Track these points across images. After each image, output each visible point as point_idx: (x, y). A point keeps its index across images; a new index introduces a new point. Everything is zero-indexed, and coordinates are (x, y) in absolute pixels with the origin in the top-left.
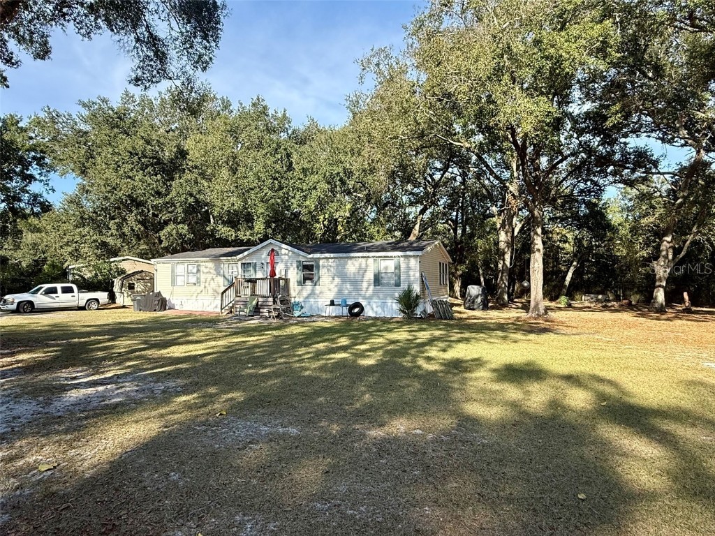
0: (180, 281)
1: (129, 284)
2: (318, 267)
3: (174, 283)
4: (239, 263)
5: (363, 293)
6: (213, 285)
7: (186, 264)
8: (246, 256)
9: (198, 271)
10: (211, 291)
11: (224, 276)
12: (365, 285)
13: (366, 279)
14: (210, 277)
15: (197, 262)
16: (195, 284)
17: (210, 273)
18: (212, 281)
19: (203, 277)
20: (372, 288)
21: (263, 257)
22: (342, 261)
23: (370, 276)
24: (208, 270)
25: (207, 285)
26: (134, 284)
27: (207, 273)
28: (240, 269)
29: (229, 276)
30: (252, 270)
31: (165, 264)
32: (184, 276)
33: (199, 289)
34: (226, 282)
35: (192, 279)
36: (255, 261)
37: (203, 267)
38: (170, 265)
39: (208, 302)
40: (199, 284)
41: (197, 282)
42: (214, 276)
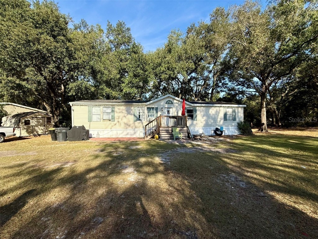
1: (25, 121)
2: (196, 111)
4: (146, 108)
5: (218, 124)
6: (125, 120)
8: (152, 103)
9: (113, 111)
11: (134, 115)
12: (219, 120)
13: (219, 117)
14: (121, 115)
15: (113, 105)
16: (110, 120)
17: (123, 113)
18: (124, 118)
19: (116, 115)
20: (222, 121)
21: (162, 104)
22: (208, 108)
23: (221, 115)
24: (121, 110)
25: (120, 120)
26: (29, 121)
27: (120, 112)
28: (146, 111)
29: (137, 115)
30: (155, 111)
31: (82, 107)
32: (99, 115)
33: (113, 123)
34: (135, 119)
35: (106, 117)
36: (156, 107)
37: (116, 109)
38: (87, 107)
39: (121, 132)
40: (113, 120)
41: (112, 119)
42: (126, 115)
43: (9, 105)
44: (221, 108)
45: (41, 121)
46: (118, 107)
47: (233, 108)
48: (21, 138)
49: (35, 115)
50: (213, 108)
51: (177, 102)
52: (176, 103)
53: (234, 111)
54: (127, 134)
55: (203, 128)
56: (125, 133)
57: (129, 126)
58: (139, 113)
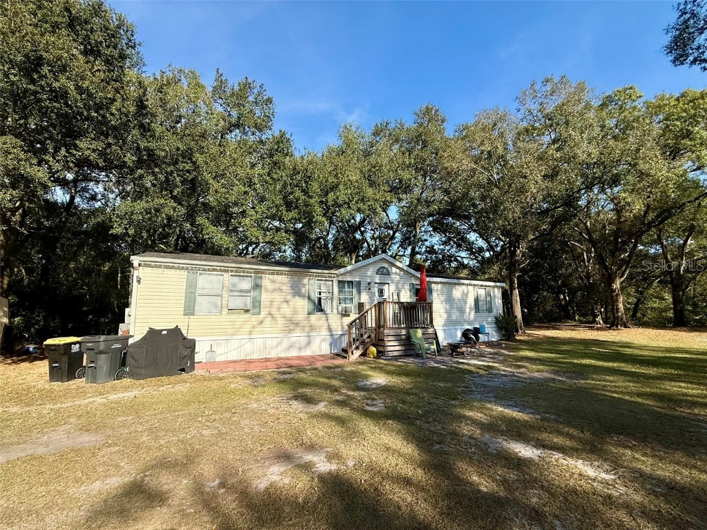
0: (202, 303)
2: (430, 292)
3: (190, 308)
4: (336, 281)
5: (467, 318)
6: (286, 310)
7: (226, 275)
9: (257, 287)
10: (281, 321)
11: (309, 298)
12: (468, 310)
13: (468, 306)
14: (278, 297)
15: (257, 272)
16: (247, 311)
17: (281, 290)
18: (284, 305)
19: (265, 297)
20: (473, 313)
21: (369, 273)
22: (450, 286)
23: (471, 301)
24: (277, 285)
25: (274, 311)
27: (274, 290)
28: (336, 289)
29: (315, 296)
30: (355, 291)
31: (167, 271)
32: (220, 296)
33: (254, 319)
34: (311, 306)
35: (238, 302)
36: (357, 280)
37: (266, 281)
38: (184, 273)
39: (275, 342)
40: (256, 310)
41: (254, 307)
42: (289, 297)
44: (470, 288)
46: (271, 277)
47: (487, 289)
50: (457, 287)
51: (398, 271)
52: (396, 273)
53: (489, 295)
54: (292, 346)
55: (445, 328)
56: (286, 343)
57: (297, 324)
58: (320, 293)
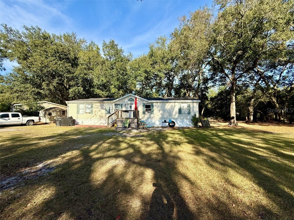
0: (81, 111)
1: (49, 113)
2: (153, 106)
3: (78, 112)
4: (114, 104)
5: (173, 117)
6: (99, 113)
7: (85, 104)
8: (117, 101)
9: (92, 107)
10: (98, 117)
11: (106, 110)
12: (174, 113)
14: (97, 110)
15: (92, 103)
16: (90, 113)
17: (98, 108)
18: (99, 112)
19: (94, 110)
20: (177, 115)
21: (126, 101)
22: (164, 103)
23: (176, 109)
24: (97, 106)
25: (96, 113)
26: (51, 113)
27: (96, 108)
28: (114, 107)
29: (108, 110)
30: (120, 107)
31: (73, 104)
32: (84, 109)
33: (92, 115)
34: (106, 112)
35: (88, 111)
36: (122, 103)
37: (94, 105)
38: (76, 104)
39: (97, 121)
40: (92, 113)
41: (91, 112)
42: (100, 109)
43: (46, 103)
44: (176, 104)
45: (59, 113)
46: (95, 104)
47: (188, 103)
48: (46, 123)
49: (55, 110)
50: (168, 103)
53: (189, 106)
54: (101, 123)
56: (99, 123)
57: (103, 117)
58: (110, 108)
